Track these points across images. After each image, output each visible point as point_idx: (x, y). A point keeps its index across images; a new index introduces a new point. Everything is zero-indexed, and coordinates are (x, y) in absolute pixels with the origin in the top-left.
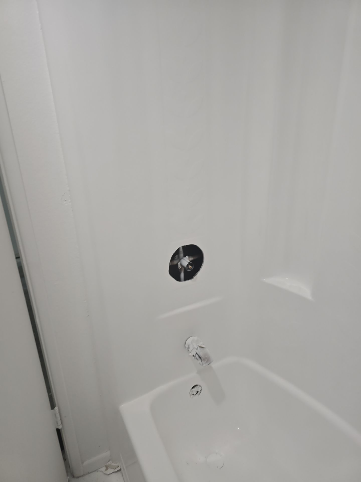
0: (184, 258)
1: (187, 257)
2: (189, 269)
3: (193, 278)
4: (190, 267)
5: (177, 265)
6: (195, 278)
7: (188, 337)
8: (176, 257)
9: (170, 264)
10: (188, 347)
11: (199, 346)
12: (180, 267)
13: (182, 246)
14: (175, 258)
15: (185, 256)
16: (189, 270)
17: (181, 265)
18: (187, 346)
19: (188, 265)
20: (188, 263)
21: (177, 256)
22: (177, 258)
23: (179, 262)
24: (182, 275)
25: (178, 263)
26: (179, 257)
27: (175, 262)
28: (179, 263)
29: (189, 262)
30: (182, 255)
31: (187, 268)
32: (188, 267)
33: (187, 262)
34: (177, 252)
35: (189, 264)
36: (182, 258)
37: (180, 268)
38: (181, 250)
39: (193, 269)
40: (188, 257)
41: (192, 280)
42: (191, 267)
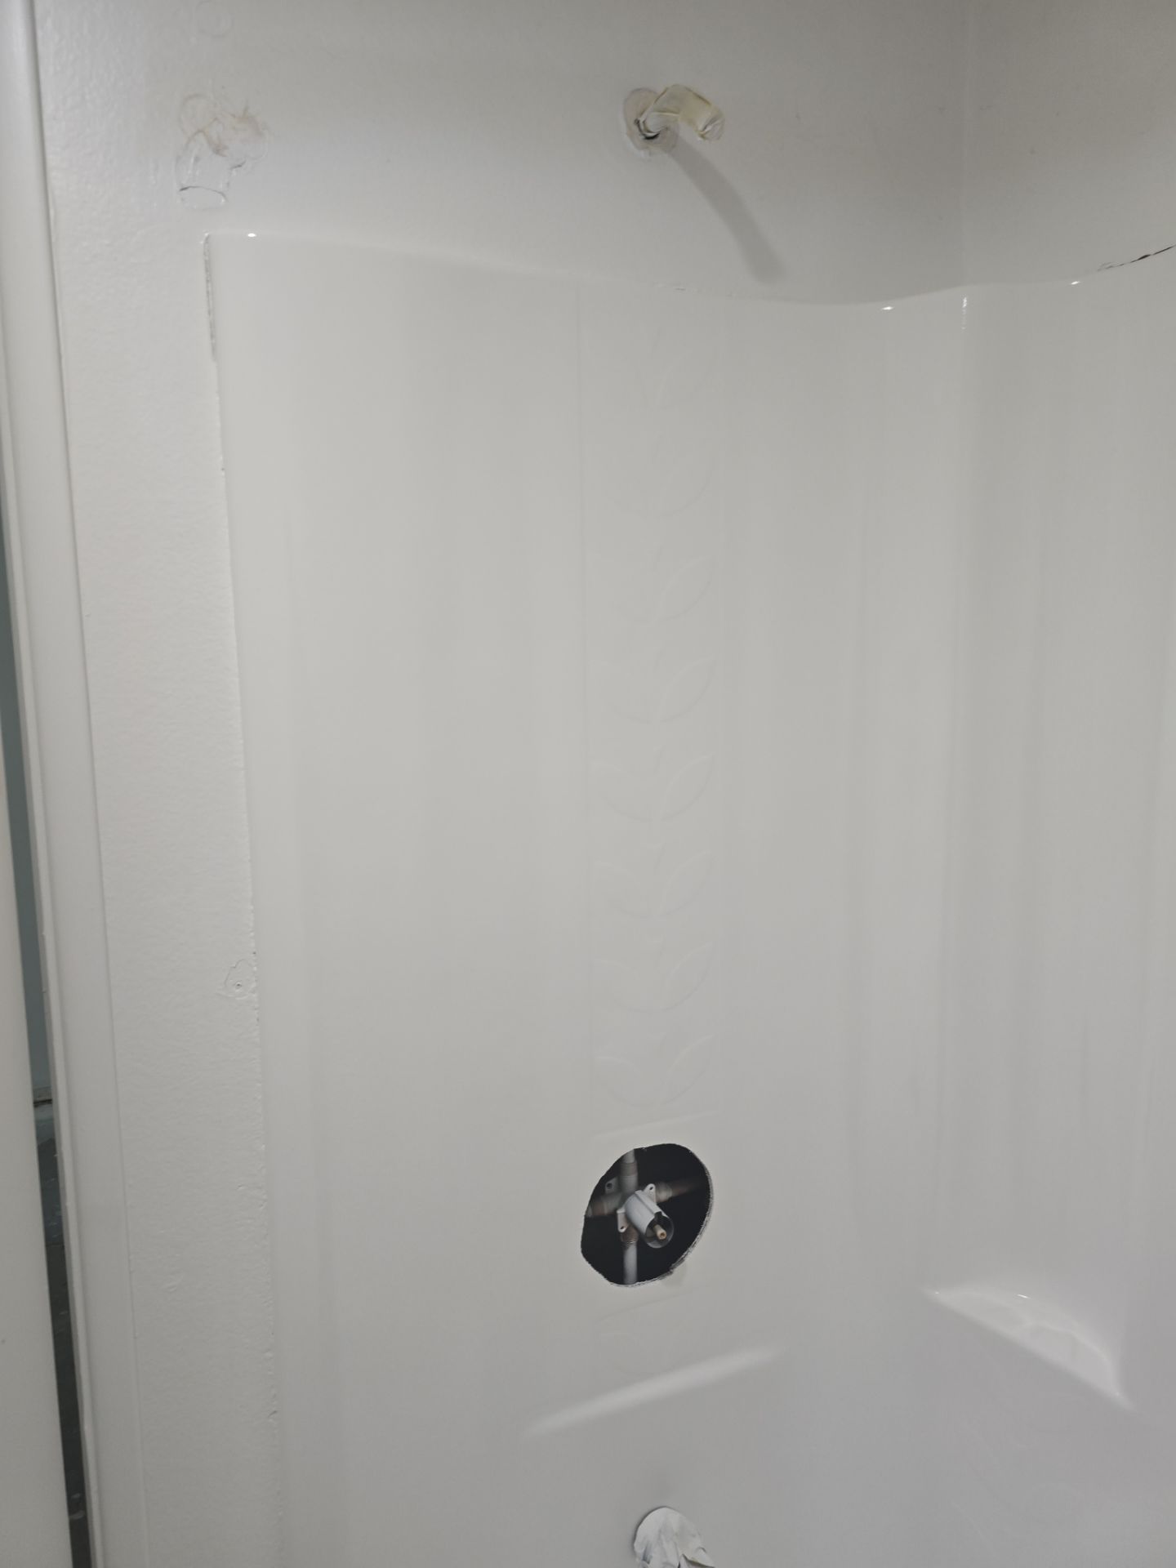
0: (639, 1193)
1: (651, 1188)
2: (655, 1237)
3: (671, 1273)
4: (660, 1231)
5: (614, 1215)
6: (678, 1270)
7: (646, 1511)
8: (609, 1185)
9: (587, 1212)
10: (645, 1551)
11: (686, 1558)
12: (622, 1228)
13: (632, 1149)
14: (607, 1189)
15: (641, 1185)
16: (653, 1245)
17: (628, 1218)
18: (639, 1550)
19: (651, 1226)
20: (652, 1217)
21: (613, 1182)
22: (613, 1189)
23: (620, 1206)
24: (631, 1256)
25: (616, 1210)
26: (620, 1187)
27: (607, 1207)
28: (620, 1212)
29: (658, 1214)
30: (631, 1179)
31: (650, 1234)
32: (655, 1232)
33: (651, 1211)
34: (617, 1169)
35: (658, 1220)
36: (632, 1193)
37: (623, 1230)
38: (631, 1160)
39: (669, 1239)
40: (653, 1190)
41: (668, 1278)
42: (662, 1234)
